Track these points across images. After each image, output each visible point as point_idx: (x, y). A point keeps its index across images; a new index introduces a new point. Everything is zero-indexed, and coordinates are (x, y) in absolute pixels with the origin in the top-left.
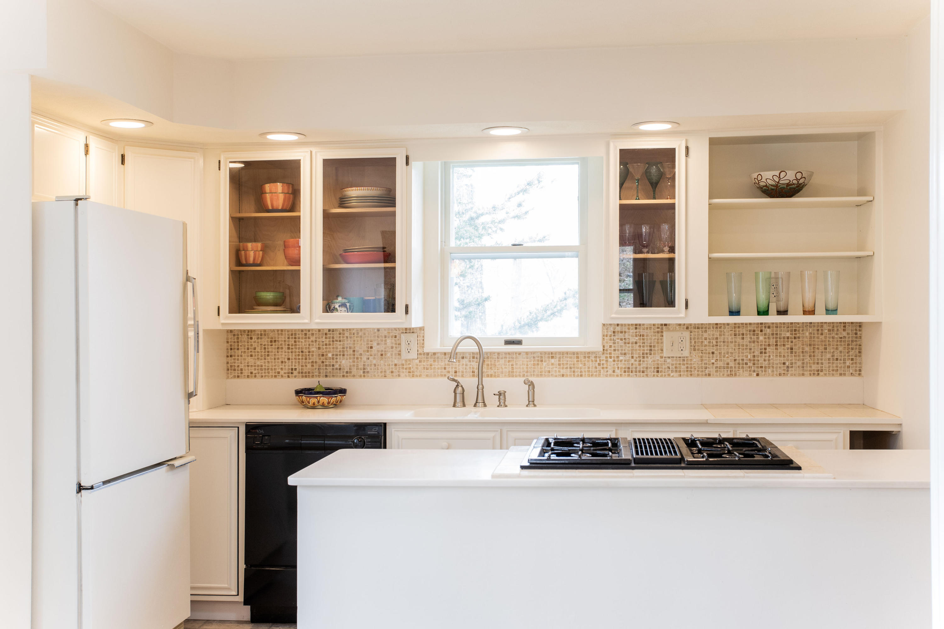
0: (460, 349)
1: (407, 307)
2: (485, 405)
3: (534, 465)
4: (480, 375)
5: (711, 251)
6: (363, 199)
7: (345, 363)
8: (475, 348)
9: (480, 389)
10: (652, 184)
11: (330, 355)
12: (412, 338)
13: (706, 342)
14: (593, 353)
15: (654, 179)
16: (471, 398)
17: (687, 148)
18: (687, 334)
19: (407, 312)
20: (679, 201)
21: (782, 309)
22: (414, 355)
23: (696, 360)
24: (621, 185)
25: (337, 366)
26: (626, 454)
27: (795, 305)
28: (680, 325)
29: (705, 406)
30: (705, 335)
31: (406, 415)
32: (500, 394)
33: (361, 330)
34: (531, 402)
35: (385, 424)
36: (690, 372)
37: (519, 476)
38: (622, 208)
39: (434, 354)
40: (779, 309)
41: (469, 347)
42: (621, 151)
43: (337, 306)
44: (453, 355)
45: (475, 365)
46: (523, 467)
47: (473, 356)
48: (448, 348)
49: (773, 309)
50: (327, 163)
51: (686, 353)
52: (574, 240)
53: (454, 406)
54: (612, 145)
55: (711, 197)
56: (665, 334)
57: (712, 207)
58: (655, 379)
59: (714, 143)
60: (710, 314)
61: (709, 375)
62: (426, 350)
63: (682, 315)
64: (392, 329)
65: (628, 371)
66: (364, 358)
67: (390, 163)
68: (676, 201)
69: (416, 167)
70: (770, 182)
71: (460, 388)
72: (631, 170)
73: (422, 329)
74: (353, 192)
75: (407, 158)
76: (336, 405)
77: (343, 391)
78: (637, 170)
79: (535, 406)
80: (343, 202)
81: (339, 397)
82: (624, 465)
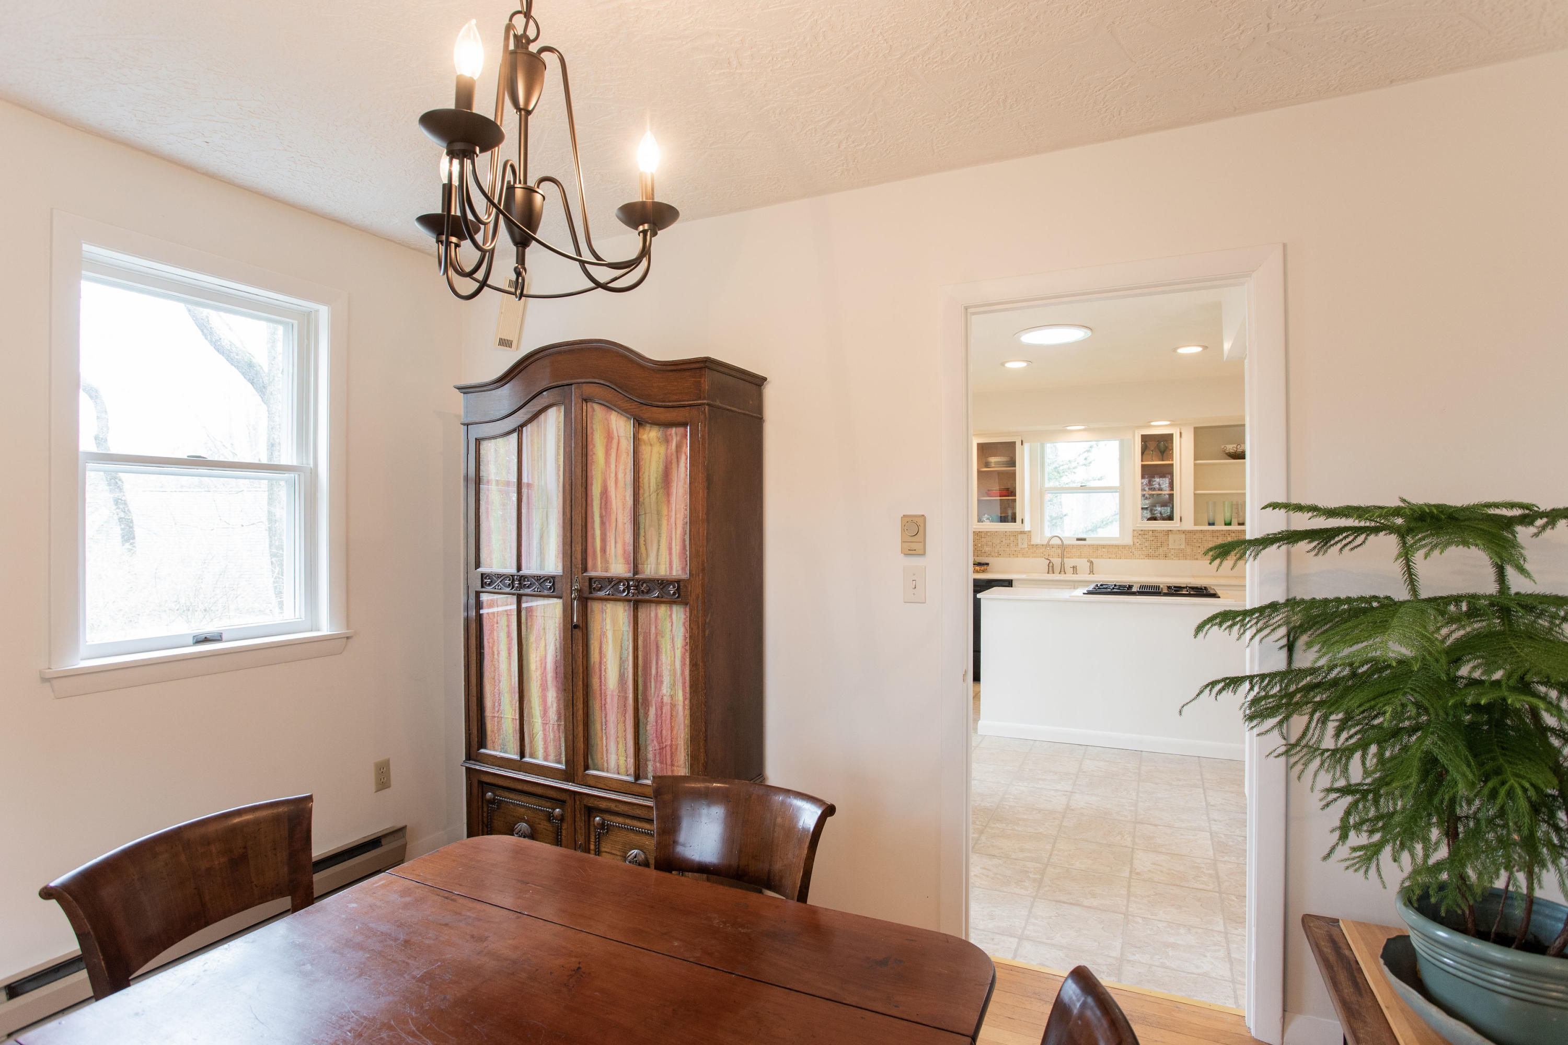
0: (1051, 543)
1: (1022, 520)
2: (1065, 573)
3: (1089, 593)
4: (1063, 557)
5: (1195, 489)
6: (997, 463)
7: (987, 549)
8: (1060, 542)
9: (1062, 564)
10: (1161, 452)
11: (979, 545)
12: (1025, 536)
13: (1195, 541)
14: (1127, 546)
15: (1162, 449)
16: (1057, 569)
17: (1181, 433)
18: (1183, 536)
19: (1022, 523)
20: (1176, 462)
21: (1241, 522)
22: (1025, 546)
23: (1189, 550)
24: (1143, 454)
25: (983, 551)
26: (1134, 589)
28: (1179, 531)
29: (1193, 576)
30: (1194, 536)
31: (1023, 576)
32: (1074, 567)
33: (996, 532)
34: (1092, 572)
35: (1012, 580)
36: (1185, 557)
37: (1082, 597)
38: (1143, 466)
39: (1037, 545)
40: (1227, 522)
41: (1056, 541)
42: (1142, 435)
43: (985, 519)
44: (1048, 545)
45: (1059, 551)
46: (1084, 594)
47: (1059, 546)
48: (1045, 542)
49: (1235, 521)
50: (979, 445)
51: (1183, 547)
52: (1116, 483)
53: (1048, 573)
54: (1136, 432)
55: (1195, 459)
56: (1170, 536)
57: (1195, 465)
58: (1164, 561)
59: (1196, 430)
60: (1195, 524)
61: (1197, 559)
62: (1032, 543)
63: (1178, 525)
64: (1013, 532)
65: (1149, 556)
66: (998, 547)
67: (1013, 444)
68: (1174, 462)
69: (1026, 445)
70: (1231, 451)
71: (1051, 564)
72: (1148, 445)
73: (1030, 532)
74: (993, 460)
75: (1022, 441)
76: (983, 571)
77: (987, 564)
78: (1152, 445)
79: (1093, 574)
80: (987, 465)
81: (985, 566)
82: (1134, 594)
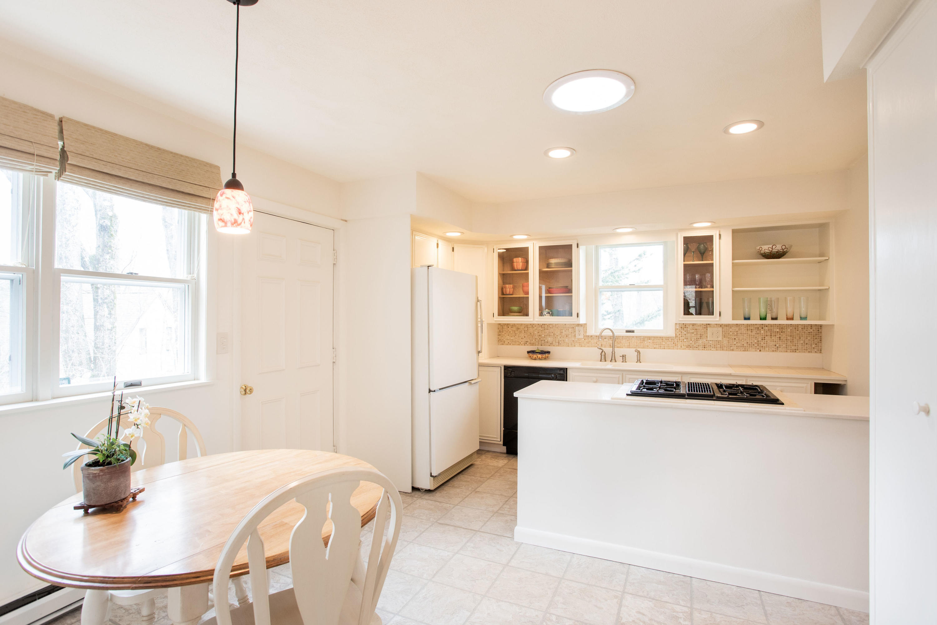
0: (603, 334)
1: (578, 314)
2: (616, 361)
3: (633, 394)
4: (613, 347)
5: (733, 287)
6: (557, 264)
7: (550, 339)
8: (611, 334)
9: (613, 353)
10: (701, 253)
11: (543, 336)
12: (581, 328)
13: (731, 333)
14: (670, 337)
15: (702, 251)
16: (609, 357)
17: (720, 235)
18: (720, 329)
19: (578, 316)
20: (716, 262)
21: (774, 317)
22: (582, 336)
23: (725, 342)
24: (685, 255)
25: (546, 341)
26: (683, 390)
27: (782, 314)
28: (717, 324)
29: (731, 366)
30: (731, 330)
31: (577, 365)
32: (623, 356)
33: (557, 324)
34: (639, 361)
35: (567, 369)
36: (722, 348)
37: (625, 399)
38: (685, 266)
39: (592, 336)
40: (772, 317)
41: (608, 333)
42: (684, 237)
43: (545, 313)
44: (600, 337)
45: (611, 342)
46: (627, 395)
47: (610, 337)
48: (598, 334)
49: (769, 316)
50: (541, 248)
51: (720, 339)
52: (661, 282)
53: (601, 361)
54: (679, 235)
55: (733, 259)
56: (708, 329)
57: (734, 265)
58: (704, 351)
59: (734, 232)
60: (733, 319)
61: (733, 350)
62: (587, 334)
63: (718, 319)
64: (571, 324)
65: (689, 347)
66: (559, 337)
67: (570, 247)
68: (714, 262)
69: (582, 249)
70: (767, 251)
71: (604, 353)
72: (689, 247)
73: (586, 324)
74: (553, 261)
75: (578, 245)
76: (545, 359)
77: (549, 352)
78: (693, 247)
79: (640, 362)
80: (548, 266)
81: (547, 355)
82: (682, 396)
